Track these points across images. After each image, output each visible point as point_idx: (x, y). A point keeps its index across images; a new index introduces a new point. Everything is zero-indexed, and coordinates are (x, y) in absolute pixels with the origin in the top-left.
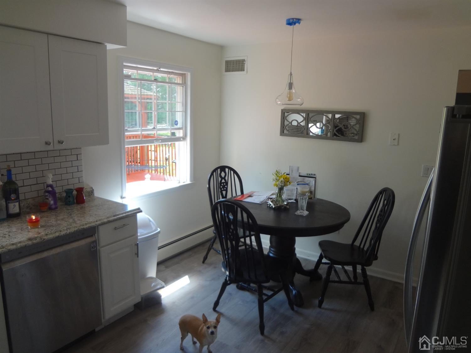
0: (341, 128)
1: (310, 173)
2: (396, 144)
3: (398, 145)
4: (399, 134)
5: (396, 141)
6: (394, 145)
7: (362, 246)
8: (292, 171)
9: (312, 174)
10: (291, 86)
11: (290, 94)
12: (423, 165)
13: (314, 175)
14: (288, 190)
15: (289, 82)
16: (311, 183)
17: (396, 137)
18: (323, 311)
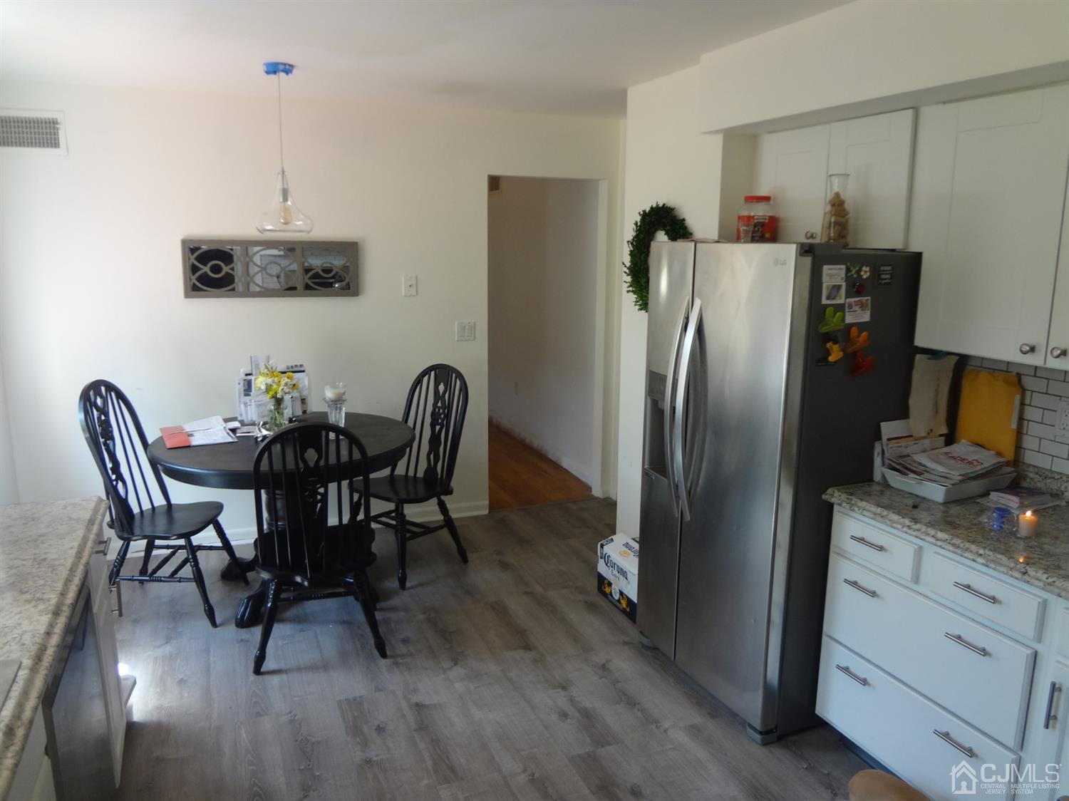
0: (317, 273)
1: (293, 365)
2: (414, 293)
3: (417, 294)
4: (416, 278)
5: (414, 289)
6: (411, 295)
7: (411, 473)
8: (257, 366)
9: (296, 366)
10: (285, 194)
11: (286, 210)
12: (456, 324)
13: (301, 366)
14: (260, 405)
15: (281, 187)
16: (301, 382)
17: (414, 282)
18: (412, 591)
